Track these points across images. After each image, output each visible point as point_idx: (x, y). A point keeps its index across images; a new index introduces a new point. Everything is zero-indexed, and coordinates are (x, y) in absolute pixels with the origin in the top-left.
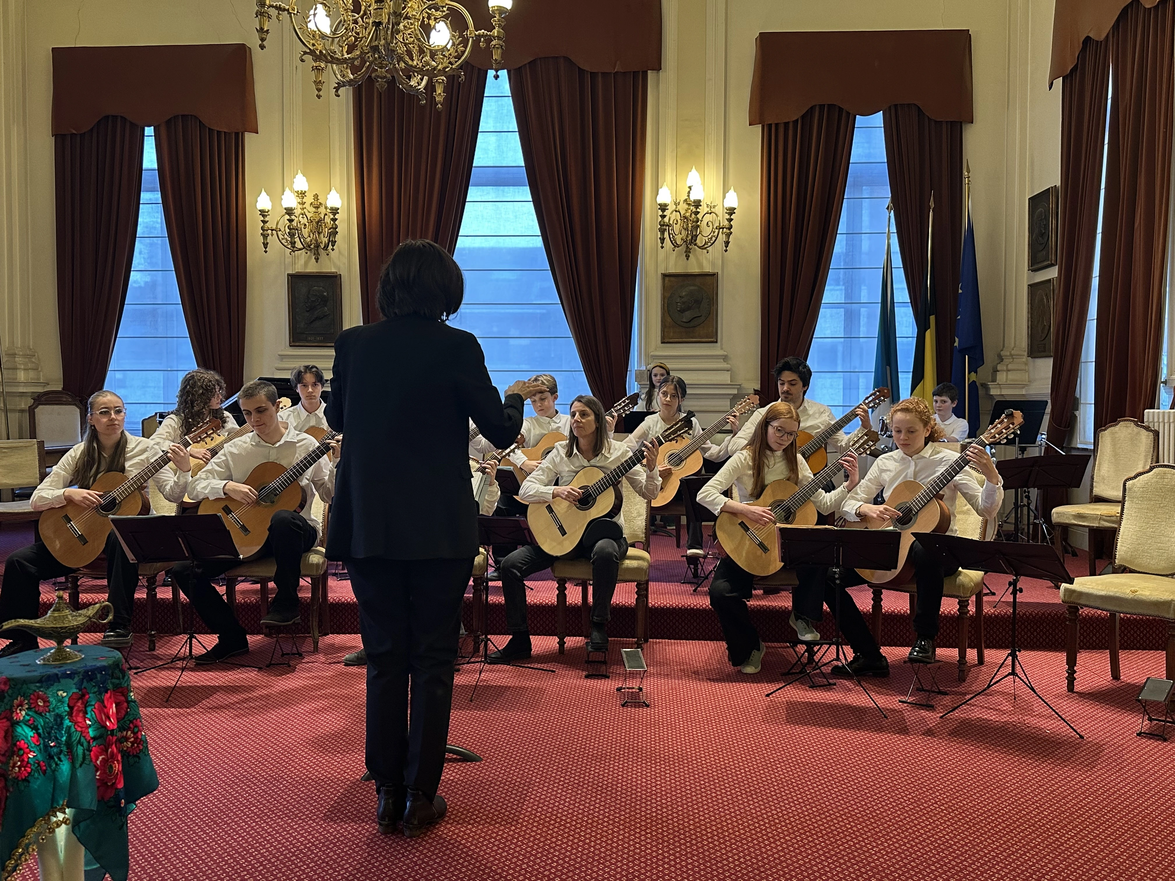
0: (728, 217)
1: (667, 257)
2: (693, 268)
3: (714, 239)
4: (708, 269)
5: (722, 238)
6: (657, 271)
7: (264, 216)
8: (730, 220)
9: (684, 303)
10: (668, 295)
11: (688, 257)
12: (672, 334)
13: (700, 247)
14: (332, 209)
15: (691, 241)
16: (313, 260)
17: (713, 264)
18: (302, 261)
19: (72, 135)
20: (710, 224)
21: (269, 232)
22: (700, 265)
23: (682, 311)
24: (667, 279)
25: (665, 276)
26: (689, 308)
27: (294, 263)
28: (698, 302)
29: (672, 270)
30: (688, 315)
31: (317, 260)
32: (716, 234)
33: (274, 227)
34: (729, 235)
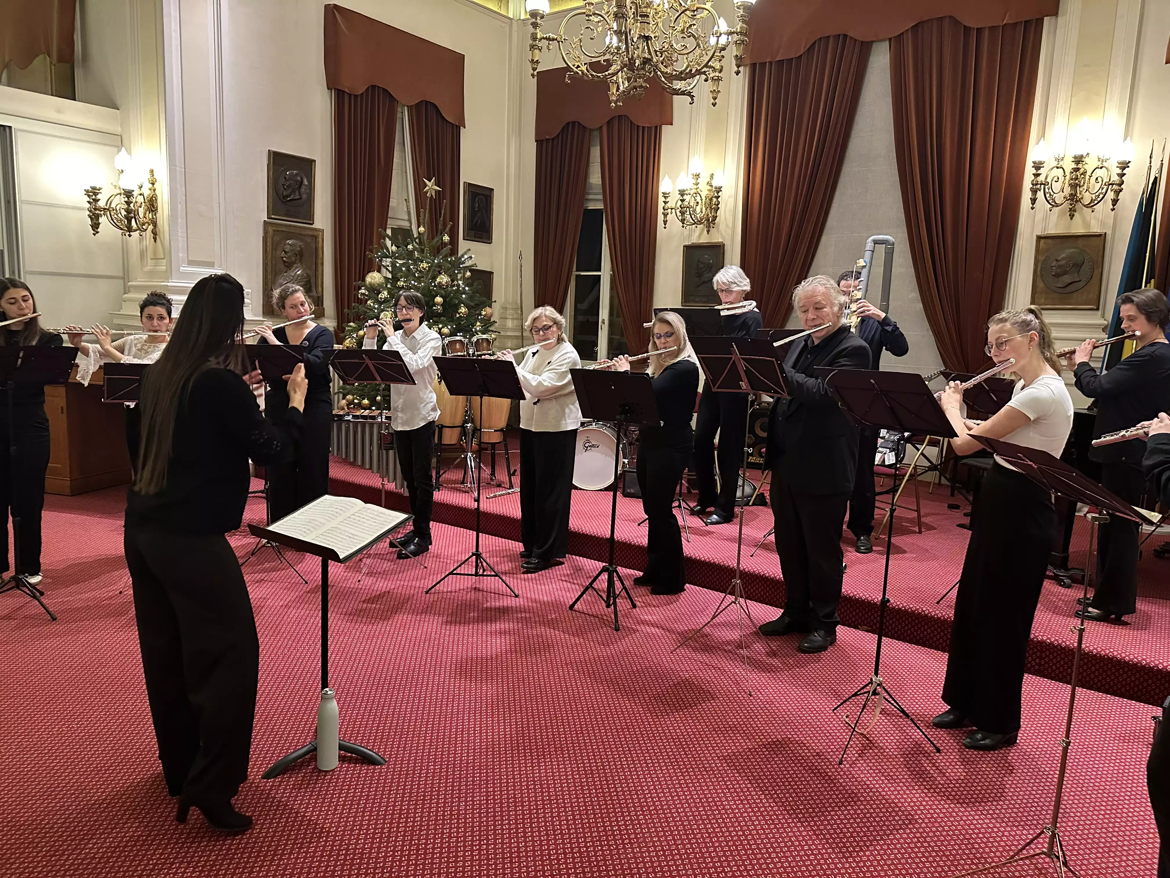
0: (1119, 171)
1: (1046, 218)
2: (1077, 228)
3: (1101, 196)
4: (1095, 229)
5: (1111, 195)
6: (1032, 233)
7: (665, 197)
8: (1122, 175)
9: (1060, 267)
10: (1041, 258)
11: (1072, 216)
12: (1043, 300)
13: (1085, 206)
14: (716, 188)
15: (1073, 199)
16: (706, 232)
17: (1103, 224)
18: (697, 233)
19: (547, 139)
20: (1100, 180)
21: (669, 211)
22: (1087, 224)
23: (1057, 276)
24: (1042, 241)
25: (1039, 238)
26: (1065, 273)
27: (690, 236)
28: (1078, 266)
29: (1052, 231)
30: (1066, 279)
31: (708, 231)
32: (1104, 191)
33: (673, 206)
34: (1118, 192)
